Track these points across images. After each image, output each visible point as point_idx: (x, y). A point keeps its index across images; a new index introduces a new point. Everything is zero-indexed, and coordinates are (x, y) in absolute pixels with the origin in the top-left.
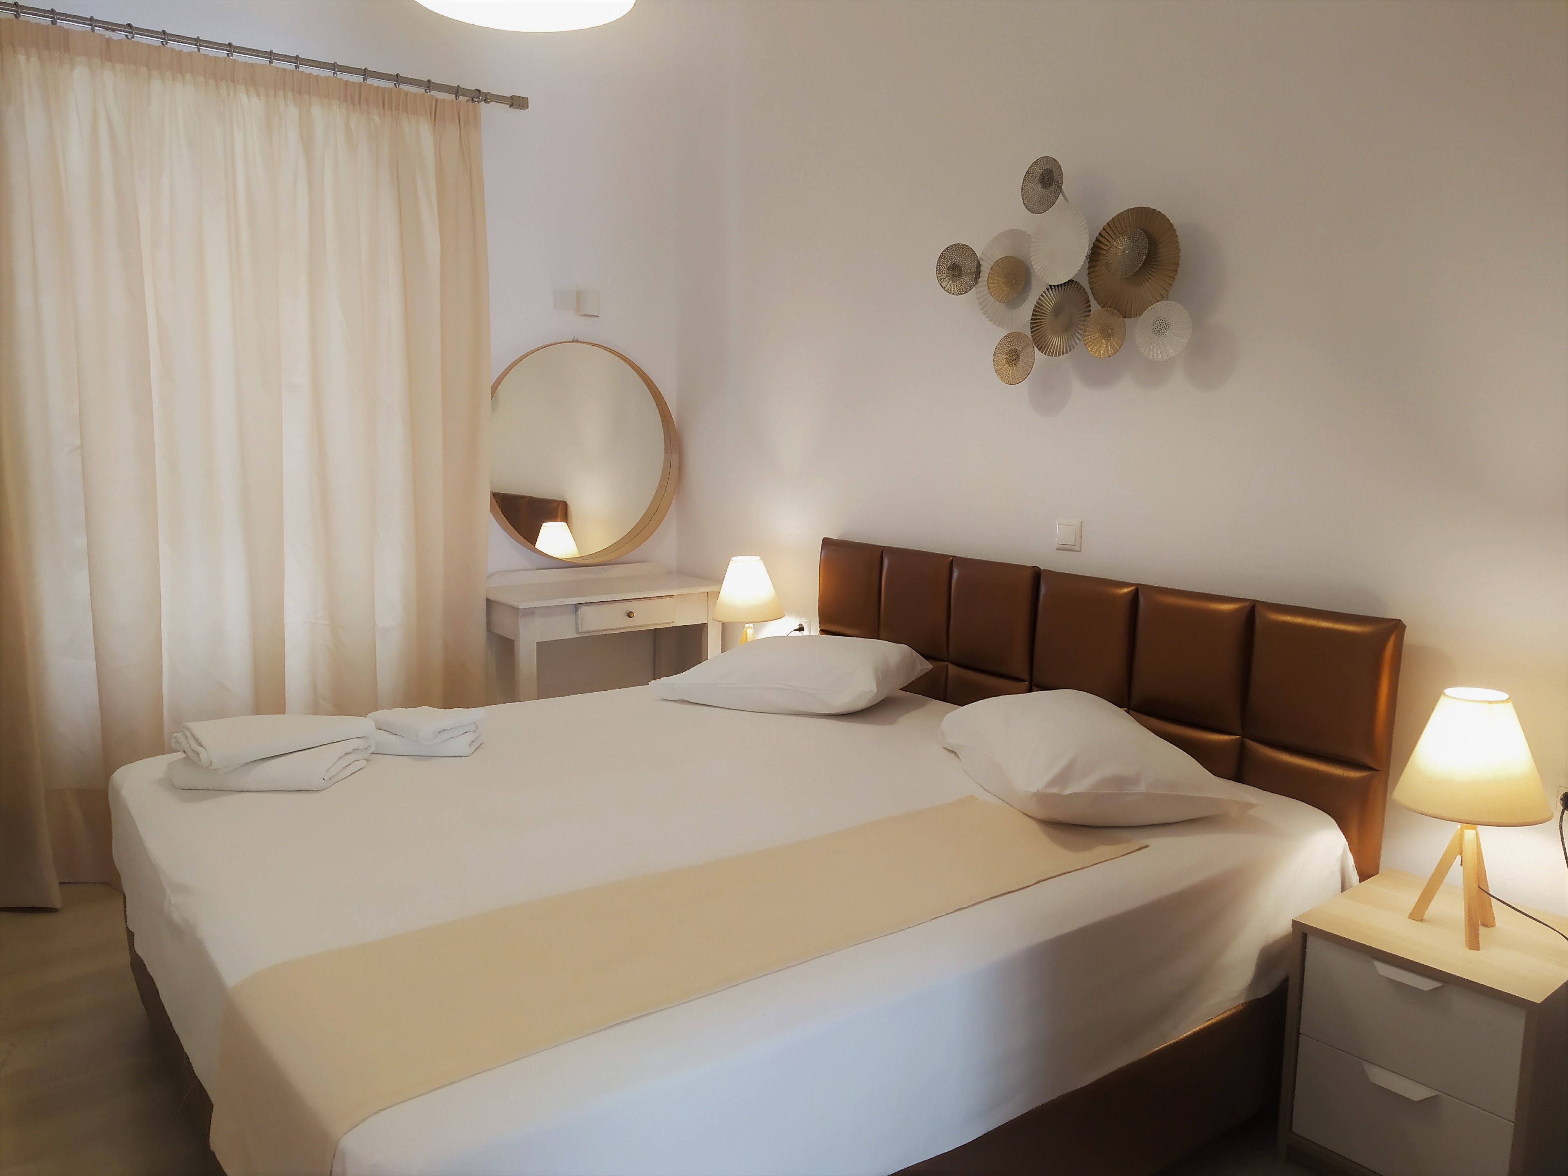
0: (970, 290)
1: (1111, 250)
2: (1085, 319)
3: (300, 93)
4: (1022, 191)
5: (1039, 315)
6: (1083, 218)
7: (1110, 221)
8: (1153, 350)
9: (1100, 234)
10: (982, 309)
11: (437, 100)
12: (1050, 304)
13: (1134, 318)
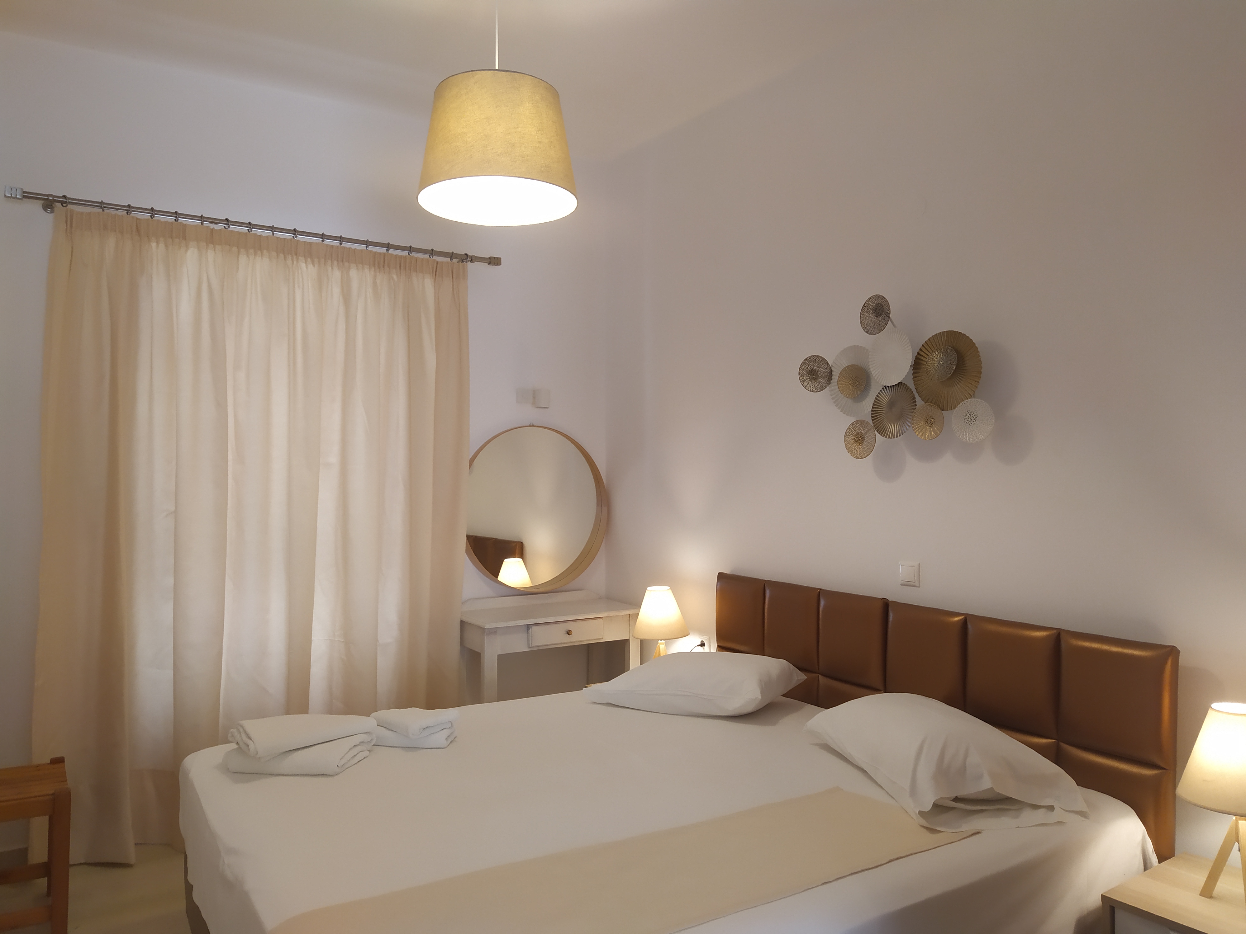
0: (825, 388)
1: (929, 362)
2: (913, 411)
3: (342, 261)
4: (860, 318)
5: (877, 408)
6: (907, 338)
7: (928, 340)
8: (966, 434)
9: (920, 350)
10: (834, 402)
11: (437, 262)
12: (885, 399)
13: (949, 411)
